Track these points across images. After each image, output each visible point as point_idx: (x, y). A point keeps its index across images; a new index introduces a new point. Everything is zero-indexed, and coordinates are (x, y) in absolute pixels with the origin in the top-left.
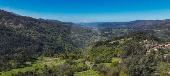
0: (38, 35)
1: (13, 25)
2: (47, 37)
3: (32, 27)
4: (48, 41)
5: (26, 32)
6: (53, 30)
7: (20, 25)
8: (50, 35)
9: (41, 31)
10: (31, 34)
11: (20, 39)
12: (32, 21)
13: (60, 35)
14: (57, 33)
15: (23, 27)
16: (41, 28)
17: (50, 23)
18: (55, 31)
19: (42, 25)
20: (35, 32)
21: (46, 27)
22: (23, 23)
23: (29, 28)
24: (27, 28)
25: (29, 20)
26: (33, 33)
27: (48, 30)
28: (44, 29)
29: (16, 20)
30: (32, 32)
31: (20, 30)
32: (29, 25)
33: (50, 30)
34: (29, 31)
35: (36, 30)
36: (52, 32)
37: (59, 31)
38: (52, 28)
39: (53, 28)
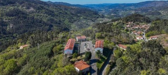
0: (48, 18)
1: (26, 9)
2: (56, 19)
3: (42, 10)
4: (57, 23)
5: (37, 15)
6: (61, 13)
7: (32, 9)
8: (58, 17)
9: (50, 14)
10: (41, 17)
11: (33, 21)
12: (42, 4)
13: (67, 17)
14: (65, 15)
15: (35, 10)
16: (50, 11)
17: (58, 5)
18: (62, 14)
19: (51, 8)
20: (45, 15)
21: (54, 10)
22: (34, 7)
23: (40, 12)
24: (38, 11)
25: (39, 3)
26: (44, 16)
27: (56, 13)
28: (53, 12)
29: (28, 5)
30: (42, 15)
31: (32, 13)
32: (39, 8)
33: (57, 13)
34: (40, 14)
35: (46, 13)
36: (60, 15)
37: (66, 13)
38: (59, 11)
39: (61, 11)
